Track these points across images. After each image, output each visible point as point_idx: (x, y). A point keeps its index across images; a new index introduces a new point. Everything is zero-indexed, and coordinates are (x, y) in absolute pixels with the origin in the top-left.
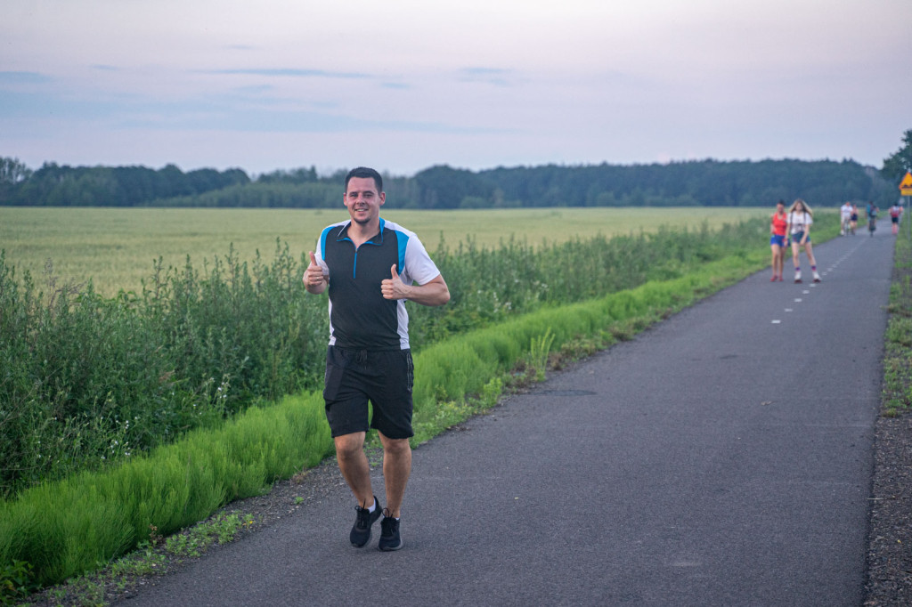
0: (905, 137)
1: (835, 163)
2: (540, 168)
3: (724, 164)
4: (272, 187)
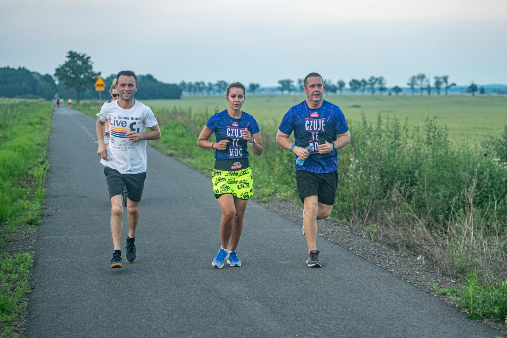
0: (68, 55)
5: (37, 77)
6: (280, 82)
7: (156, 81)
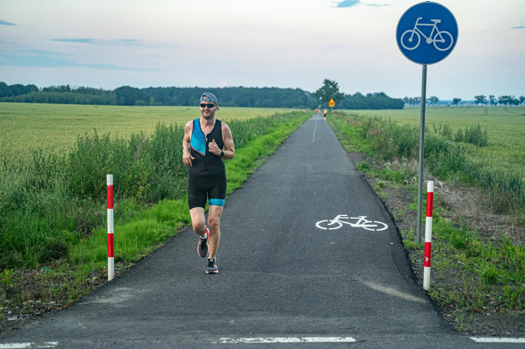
0: (324, 82)
1: (293, 90)
2: (168, 88)
3: (247, 89)
4: (50, 93)
5: (307, 95)
6: (476, 97)
7: (386, 96)
